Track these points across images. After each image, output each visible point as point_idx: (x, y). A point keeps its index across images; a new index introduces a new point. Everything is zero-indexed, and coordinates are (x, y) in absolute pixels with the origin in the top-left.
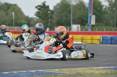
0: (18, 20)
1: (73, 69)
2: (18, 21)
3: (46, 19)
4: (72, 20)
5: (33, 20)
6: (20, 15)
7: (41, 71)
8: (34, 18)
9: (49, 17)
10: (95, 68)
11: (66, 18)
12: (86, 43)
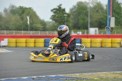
0: (33, 24)
1: (94, 73)
2: (33, 26)
3: (62, 22)
4: (90, 23)
6: (35, 19)
7: (61, 75)
8: (50, 22)
9: (66, 21)
10: (118, 72)
12: (106, 47)
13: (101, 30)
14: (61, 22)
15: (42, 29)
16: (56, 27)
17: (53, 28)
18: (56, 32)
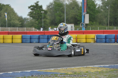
0: (11, 20)
1: (68, 68)
2: (11, 22)
3: (39, 19)
4: (66, 20)
5: (27, 21)
6: (13, 16)
7: (36, 70)
8: (27, 18)
9: (43, 17)
10: (90, 66)
11: (59, 18)
12: (81, 42)
13: (77, 27)
14: (38, 18)
15: (20, 26)
16: (33, 23)
17: (31, 25)
18: (34, 28)
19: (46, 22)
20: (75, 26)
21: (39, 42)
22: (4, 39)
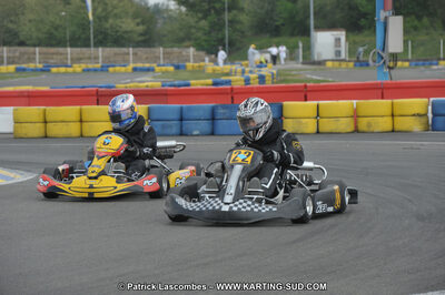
3: (213, 12)
4: (315, 14)
8: (167, 10)
9: (226, 6)
11: (290, 5)
12: (371, 129)
14: (209, 10)
16: (191, 27)
17: (182, 34)
18: (192, 50)
19: (240, 22)
20: (352, 38)
21: (213, 134)
22: (81, 121)
